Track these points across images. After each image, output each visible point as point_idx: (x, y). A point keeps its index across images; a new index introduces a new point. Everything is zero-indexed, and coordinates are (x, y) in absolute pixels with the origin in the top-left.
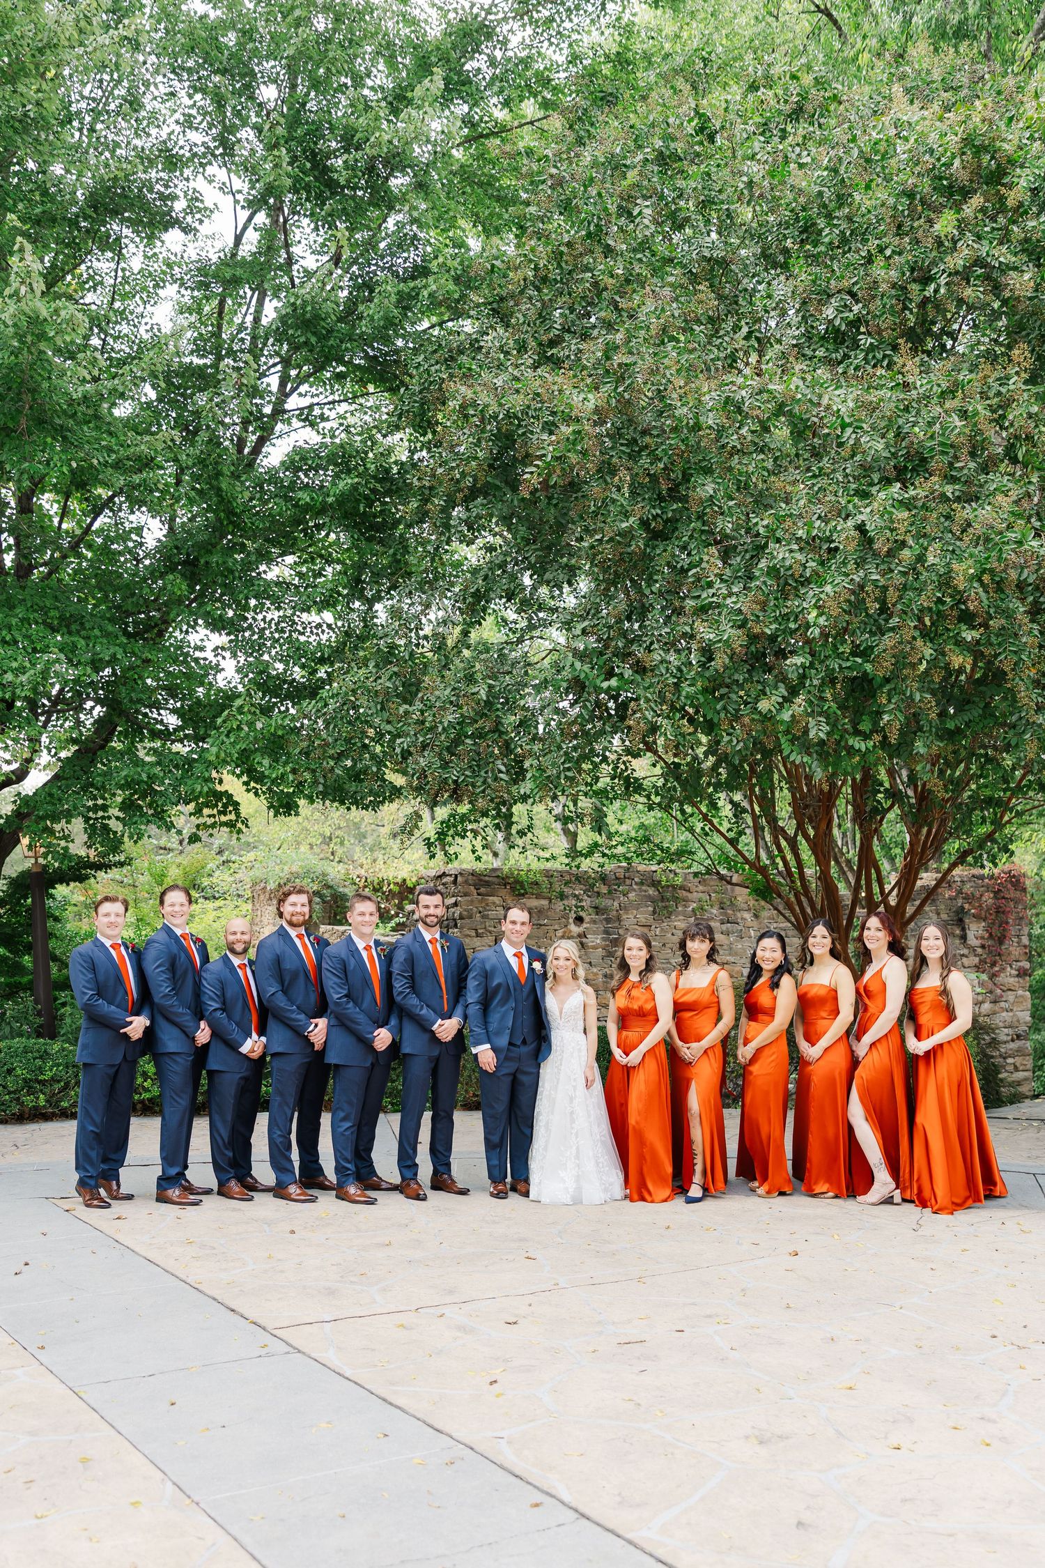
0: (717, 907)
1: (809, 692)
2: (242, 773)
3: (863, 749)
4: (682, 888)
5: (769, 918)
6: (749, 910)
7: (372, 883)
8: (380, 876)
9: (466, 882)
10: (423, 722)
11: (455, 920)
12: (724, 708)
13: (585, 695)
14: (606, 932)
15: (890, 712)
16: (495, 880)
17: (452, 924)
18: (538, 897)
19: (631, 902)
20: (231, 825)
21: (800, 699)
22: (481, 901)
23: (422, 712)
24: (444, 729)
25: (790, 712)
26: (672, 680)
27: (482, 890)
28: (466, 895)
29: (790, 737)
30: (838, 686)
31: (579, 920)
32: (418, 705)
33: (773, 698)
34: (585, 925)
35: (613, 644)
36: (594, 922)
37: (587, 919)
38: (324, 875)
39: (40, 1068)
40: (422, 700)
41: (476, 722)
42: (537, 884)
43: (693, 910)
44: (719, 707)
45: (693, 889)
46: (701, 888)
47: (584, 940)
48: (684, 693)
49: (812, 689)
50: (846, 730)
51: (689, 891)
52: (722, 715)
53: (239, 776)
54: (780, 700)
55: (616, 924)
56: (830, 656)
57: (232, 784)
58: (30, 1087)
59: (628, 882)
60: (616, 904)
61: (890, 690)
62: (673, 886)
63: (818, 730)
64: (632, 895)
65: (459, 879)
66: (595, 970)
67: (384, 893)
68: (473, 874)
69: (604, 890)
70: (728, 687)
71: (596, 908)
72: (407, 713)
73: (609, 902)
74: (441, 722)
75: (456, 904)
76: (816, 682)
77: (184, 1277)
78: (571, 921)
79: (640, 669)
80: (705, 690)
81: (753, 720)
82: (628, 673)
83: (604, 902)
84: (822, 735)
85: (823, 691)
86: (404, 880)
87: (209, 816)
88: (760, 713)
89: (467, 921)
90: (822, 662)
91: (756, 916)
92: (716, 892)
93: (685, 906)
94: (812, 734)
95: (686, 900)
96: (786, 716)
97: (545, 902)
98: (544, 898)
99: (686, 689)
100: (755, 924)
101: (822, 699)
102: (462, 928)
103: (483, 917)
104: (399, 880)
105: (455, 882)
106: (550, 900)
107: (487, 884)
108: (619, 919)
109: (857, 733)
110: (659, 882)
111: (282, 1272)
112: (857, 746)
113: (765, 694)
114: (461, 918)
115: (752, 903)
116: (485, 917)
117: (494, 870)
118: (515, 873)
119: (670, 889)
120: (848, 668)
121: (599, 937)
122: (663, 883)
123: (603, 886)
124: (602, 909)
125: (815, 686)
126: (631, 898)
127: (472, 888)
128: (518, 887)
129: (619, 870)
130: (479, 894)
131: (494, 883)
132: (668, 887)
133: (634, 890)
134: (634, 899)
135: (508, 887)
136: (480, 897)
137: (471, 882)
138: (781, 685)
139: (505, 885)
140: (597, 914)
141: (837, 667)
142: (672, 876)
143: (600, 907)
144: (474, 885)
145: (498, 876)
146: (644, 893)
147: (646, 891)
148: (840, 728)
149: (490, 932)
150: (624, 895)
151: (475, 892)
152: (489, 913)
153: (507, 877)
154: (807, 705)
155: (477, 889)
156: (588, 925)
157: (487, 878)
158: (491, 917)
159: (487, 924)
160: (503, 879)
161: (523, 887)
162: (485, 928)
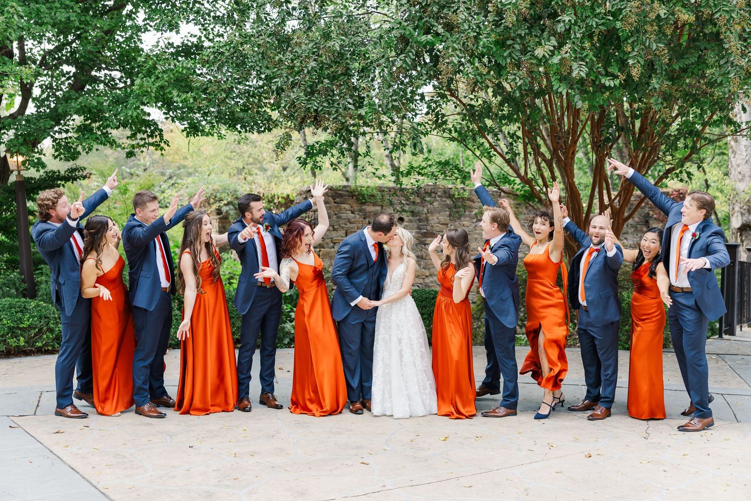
1: (574, 43)
2: (162, 106)
3: (612, 85)
4: (469, 199)
7: (267, 197)
8: (273, 193)
10: (293, 68)
12: (510, 55)
13: (409, 48)
14: (419, 228)
15: (634, 57)
16: (346, 193)
18: (374, 204)
19: (435, 209)
20: (157, 146)
21: (567, 48)
22: (336, 207)
23: (292, 60)
24: (308, 72)
25: (559, 57)
26: (473, 34)
27: (337, 200)
29: (559, 77)
30: (595, 38)
31: (401, 220)
32: (289, 55)
33: (547, 47)
34: (405, 223)
35: (430, 9)
36: (411, 221)
37: (406, 219)
38: (235, 191)
39: (20, 319)
40: (291, 52)
41: (332, 67)
42: (373, 196)
43: (476, 214)
44: (505, 54)
48: (481, 43)
49: (576, 41)
50: (599, 73)
51: (473, 201)
52: (508, 61)
53: (159, 108)
54: (552, 48)
55: (425, 223)
56: (589, 16)
57: (155, 113)
58: (13, 333)
59: (433, 195)
60: (425, 210)
61: (633, 42)
62: (462, 198)
63: (579, 71)
64: (436, 204)
67: (275, 204)
68: (332, 189)
69: (418, 200)
70: (513, 40)
71: (412, 212)
72: (280, 60)
73: (421, 208)
74: (306, 67)
76: (578, 35)
77: (95, 483)
79: (450, 27)
80: (496, 43)
81: (532, 63)
82: (440, 30)
83: (418, 209)
84: (583, 75)
85: (583, 43)
86: (288, 196)
87: (142, 139)
88: (536, 58)
90: (583, 21)
93: (471, 212)
94: (574, 74)
95: (471, 207)
96: (556, 60)
97: (379, 208)
98: (378, 206)
99: (484, 40)
101: (583, 49)
103: (338, 217)
104: (285, 196)
106: (382, 206)
107: (341, 196)
108: (427, 220)
109: (608, 74)
110: (454, 195)
111: (174, 477)
112: (607, 84)
113: (541, 44)
116: (339, 218)
117: (345, 187)
118: (359, 189)
119: (461, 200)
120: (603, 24)
121: (414, 231)
122: (456, 196)
123: (416, 198)
124: (416, 213)
125: (578, 38)
126: (435, 206)
127: (331, 198)
128: (361, 198)
129: (427, 187)
130: (335, 203)
131: (345, 195)
132: (459, 198)
133: (437, 201)
134: (437, 206)
135: (354, 198)
136: (336, 205)
137: (330, 194)
138: (552, 38)
139: (352, 196)
140: (413, 216)
141: (594, 24)
142: (462, 191)
143: (415, 211)
144: (332, 197)
145: (347, 191)
146: (443, 203)
147: (445, 201)
148: (595, 70)
149: (343, 228)
150: (431, 204)
151: (333, 201)
152: (342, 215)
153: (354, 191)
154: (571, 52)
155: (334, 199)
156: (407, 223)
157: (340, 192)
158: (343, 217)
159: (341, 222)
160: (351, 192)
161: (364, 198)
162: (339, 225)
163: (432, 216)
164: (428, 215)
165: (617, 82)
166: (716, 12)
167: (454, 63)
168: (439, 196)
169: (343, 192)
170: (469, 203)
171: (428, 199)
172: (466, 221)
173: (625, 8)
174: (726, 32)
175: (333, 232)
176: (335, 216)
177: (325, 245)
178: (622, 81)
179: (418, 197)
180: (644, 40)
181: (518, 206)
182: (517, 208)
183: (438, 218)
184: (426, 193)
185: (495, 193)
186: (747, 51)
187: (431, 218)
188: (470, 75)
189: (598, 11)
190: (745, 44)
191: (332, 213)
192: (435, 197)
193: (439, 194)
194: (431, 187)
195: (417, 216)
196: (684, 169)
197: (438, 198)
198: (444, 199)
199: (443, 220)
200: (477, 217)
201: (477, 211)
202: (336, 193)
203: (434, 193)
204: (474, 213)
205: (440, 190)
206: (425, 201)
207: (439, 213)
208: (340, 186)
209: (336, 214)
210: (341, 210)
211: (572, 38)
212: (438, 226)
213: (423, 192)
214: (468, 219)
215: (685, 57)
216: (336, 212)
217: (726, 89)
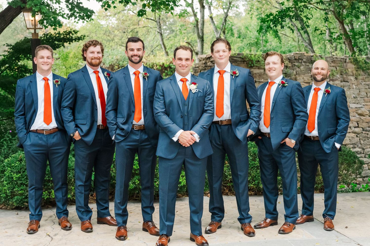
0: (339, 74)
5: (362, 79)
6: (353, 75)
16: (240, 59)
18: (259, 68)
19: (301, 71)
42: (259, 61)
59: (300, 61)
60: (295, 72)
64: (302, 68)
69: (290, 65)
71: (285, 74)
73: (292, 71)
91: (356, 78)
98: (262, 69)
100: (356, 82)
107: (236, 61)
115: (354, 72)
117: (238, 54)
118: (249, 56)
124: (289, 75)
126: (301, 69)
128: (250, 63)
129: (296, 55)
131: (238, 61)
133: (303, 65)
134: (303, 69)
135: (245, 63)
139: (244, 62)
145: (240, 58)
146: (307, 67)
147: (308, 66)
150: (298, 68)
153: (245, 58)
157: (235, 58)
160: (242, 59)
161: (252, 63)
163: (300, 77)
164: (297, 76)
168: (304, 62)
169: (237, 59)
171: (296, 64)
181: (358, 70)
182: (357, 71)
183: (303, 79)
184: (295, 59)
185: (342, 60)
187: (298, 78)
192: (301, 63)
193: (304, 60)
194: (298, 55)
195: (289, 77)
197: (303, 63)
198: (307, 64)
199: (307, 80)
200: (330, 77)
202: (233, 59)
203: (301, 59)
205: (305, 57)
206: (295, 65)
207: (304, 74)
208: (235, 54)
212: (304, 85)
213: (294, 59)
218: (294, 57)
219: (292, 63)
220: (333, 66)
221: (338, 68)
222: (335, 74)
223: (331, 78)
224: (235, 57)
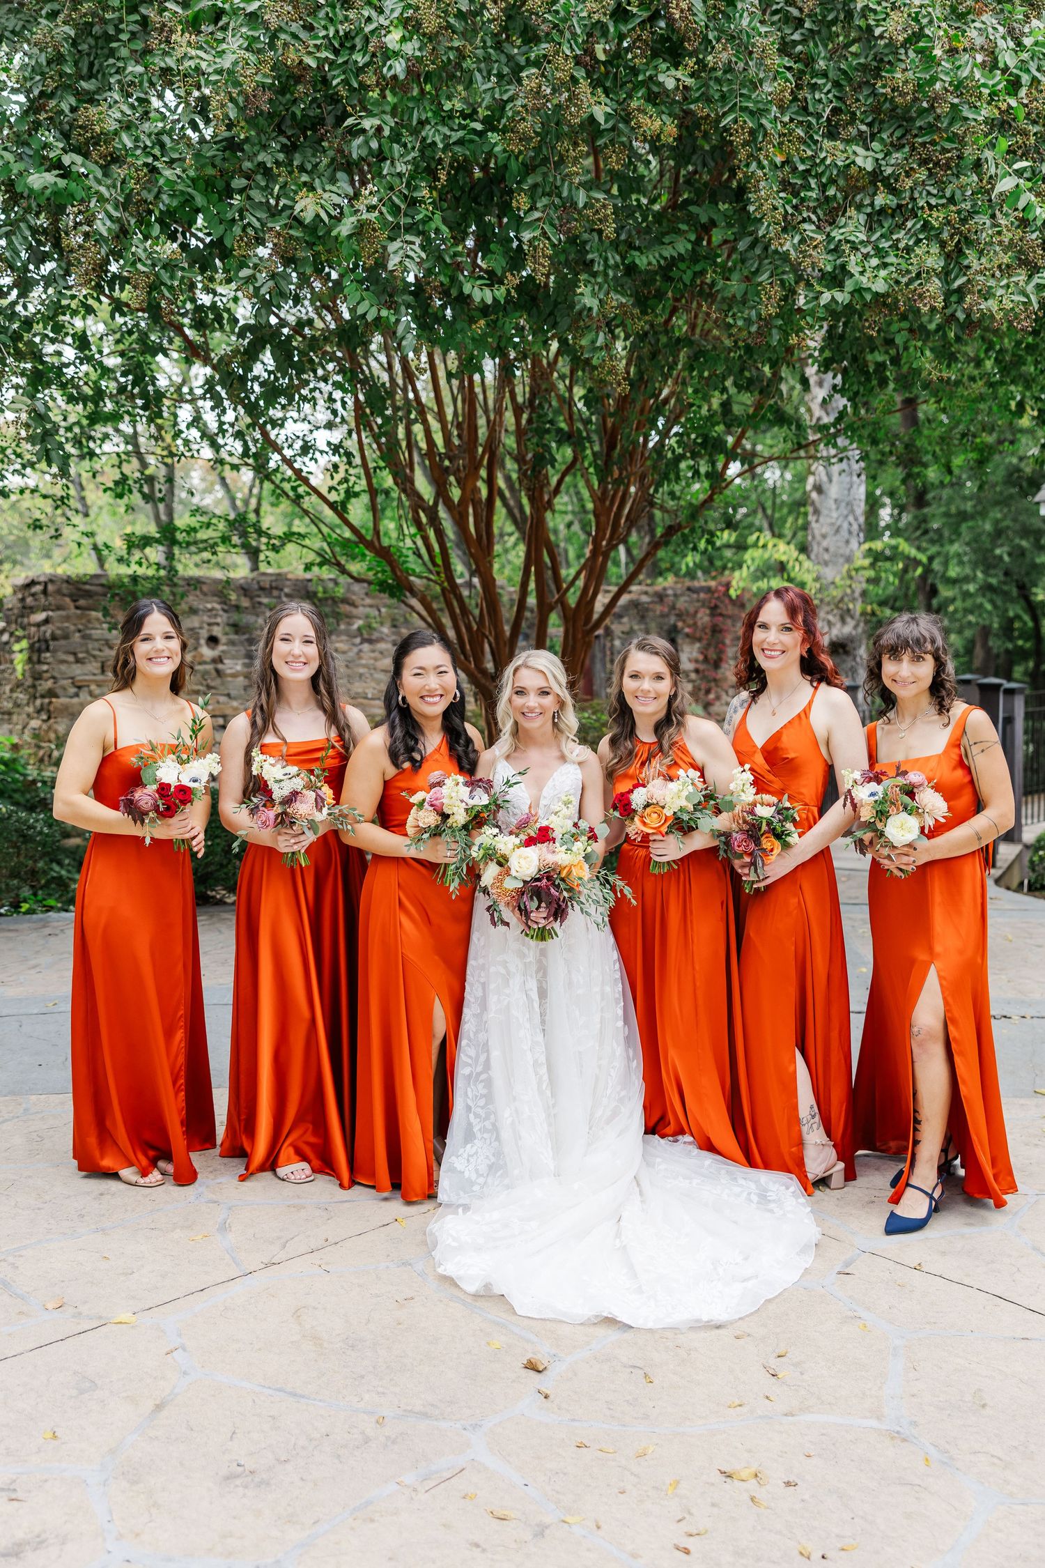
0: (388, 624)
1: (391, 187)
3: (489, 301)
4: (345, 601)
9: (59, 592)
11: (46, 641)
12: (241, 216)
15: (536, 227)
16: (99, 589)
17: (44, 647)
22: (80, 617)
25: (353, 219)
27: (82, 602)
28: (59, 608)
29: (358, 274)
30: (442, 177)
31: (213, 640)
33: (326, 196)
34: (221, 648)
36: (231, 643)
37: (223, 639)
43: (359, 629)
44: (230, 214)
45: (358, 602)
46: (368, 601)
47: (220, 666)
48: (163, 182)
49: (395, 181)
50: (460, 268)
51: (353, 605)
52: (237, 230)
56: (427, 121)
59: (275, 593)
61: (535, 186)
62: (333, 599)
63: (405, 260)
65: (50, 588)
66: (235, 704)
68: (68, 581)
69: (245, 603)
70: (248, 178)
71: (234, 625)
73: (251, 618)
75: (47, 621)
76: (402, 168)
78: (203, 642)
83: (248, 619)
84: (414, 268)
85: (416, 188)
89: (63, 642)
90: (415, 132)
92: (385, 606)
93: (349, 624)
94: (395, 267)
95: (350, 617)
96: (347, 229)
99: (166, 175)
101: (413, 203)
102: (55, 651)
103: (84, 637)
105: (45, 592)
107: (88, 595)
110: (315, 593)
112: (478, 297)
113: (312, 189)
114: (54, 638)
116: (86, 637)
117: (97, 576)
119: (330, 602)
120: (460, 142)
121: (240, 662)
122: (320, 595)
123: (243, 598)
124: (243, 628)
125: (400, 175)
127: (68, 600)
129: (263, 578)
130: (77, 608)
131: (96, 594)
132: (326, 599)
136: (79, 612)
137: (65, 591)
138: (341, 175)
139: (112, 596)
140: (236, 633)
141: (438, 139)
142: (331, 585)
143: (241, 624)
144: (71, 596)
145: (102, 585)
148: (448, 260)
149: (94, 657)
151: (72, 605)
152: (93, 632)
153: (115, 585)
154: (384, 210)
155: (75, 601)
156: (224, 648)
157: (87, 587)
158: (95, 637)
159: (90, 646)
160: (109, 587)
162: (87, 652)
165: (500, 292)
166: (724, 114)
167: (101, 235)
169: (92, 587)
170: (345, 608)
171: (265, 600)
172: (341, 641)
173: (511, 99)
174: (748, 165)
175: (74, 666)
176: (77, 635)
177: (59, 691)
178: (513, 293)
179: (245, 595)
180: (558, 183)
184: (262, 589)
186: (800, 218)
188: (139, 266)
189: (447, 106)
190: (794, 201)
191: (72, 628)
192: (279, 597)
193: (286, 590)
194: (269, 578)
195: (244, 634)
196: (697, 525)
200: (361, 635)
201: (360, 622)
202: (79, 589)
203: (276, 588)
204: (355, 627)
205: (288, 583)
206: (260, 603)
208: (85, 575)
209: (79, 631)
210: (89, 621)
211: (385, 172)
213: (256, 587)
214: (344, 638)
215: (666, 240)
216: (80, 627)
217: (753, 313)
218: (258, 583)
219: (251, 598)
220: (371, 606)
221: (383, 610)
222: (375, 625)
223: (366, 636)
224: (85, 583)
